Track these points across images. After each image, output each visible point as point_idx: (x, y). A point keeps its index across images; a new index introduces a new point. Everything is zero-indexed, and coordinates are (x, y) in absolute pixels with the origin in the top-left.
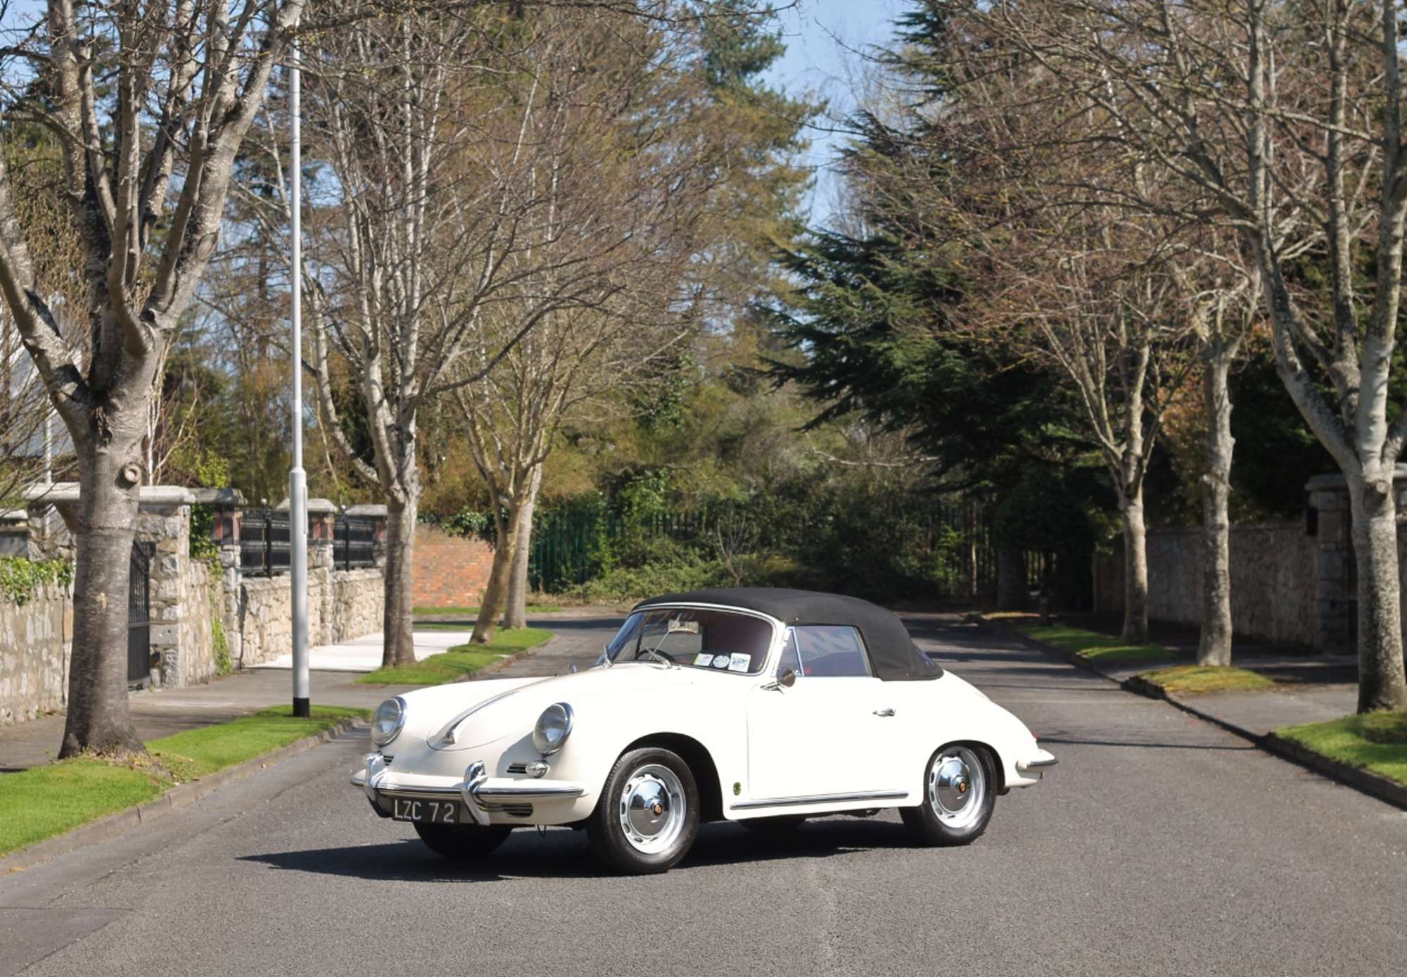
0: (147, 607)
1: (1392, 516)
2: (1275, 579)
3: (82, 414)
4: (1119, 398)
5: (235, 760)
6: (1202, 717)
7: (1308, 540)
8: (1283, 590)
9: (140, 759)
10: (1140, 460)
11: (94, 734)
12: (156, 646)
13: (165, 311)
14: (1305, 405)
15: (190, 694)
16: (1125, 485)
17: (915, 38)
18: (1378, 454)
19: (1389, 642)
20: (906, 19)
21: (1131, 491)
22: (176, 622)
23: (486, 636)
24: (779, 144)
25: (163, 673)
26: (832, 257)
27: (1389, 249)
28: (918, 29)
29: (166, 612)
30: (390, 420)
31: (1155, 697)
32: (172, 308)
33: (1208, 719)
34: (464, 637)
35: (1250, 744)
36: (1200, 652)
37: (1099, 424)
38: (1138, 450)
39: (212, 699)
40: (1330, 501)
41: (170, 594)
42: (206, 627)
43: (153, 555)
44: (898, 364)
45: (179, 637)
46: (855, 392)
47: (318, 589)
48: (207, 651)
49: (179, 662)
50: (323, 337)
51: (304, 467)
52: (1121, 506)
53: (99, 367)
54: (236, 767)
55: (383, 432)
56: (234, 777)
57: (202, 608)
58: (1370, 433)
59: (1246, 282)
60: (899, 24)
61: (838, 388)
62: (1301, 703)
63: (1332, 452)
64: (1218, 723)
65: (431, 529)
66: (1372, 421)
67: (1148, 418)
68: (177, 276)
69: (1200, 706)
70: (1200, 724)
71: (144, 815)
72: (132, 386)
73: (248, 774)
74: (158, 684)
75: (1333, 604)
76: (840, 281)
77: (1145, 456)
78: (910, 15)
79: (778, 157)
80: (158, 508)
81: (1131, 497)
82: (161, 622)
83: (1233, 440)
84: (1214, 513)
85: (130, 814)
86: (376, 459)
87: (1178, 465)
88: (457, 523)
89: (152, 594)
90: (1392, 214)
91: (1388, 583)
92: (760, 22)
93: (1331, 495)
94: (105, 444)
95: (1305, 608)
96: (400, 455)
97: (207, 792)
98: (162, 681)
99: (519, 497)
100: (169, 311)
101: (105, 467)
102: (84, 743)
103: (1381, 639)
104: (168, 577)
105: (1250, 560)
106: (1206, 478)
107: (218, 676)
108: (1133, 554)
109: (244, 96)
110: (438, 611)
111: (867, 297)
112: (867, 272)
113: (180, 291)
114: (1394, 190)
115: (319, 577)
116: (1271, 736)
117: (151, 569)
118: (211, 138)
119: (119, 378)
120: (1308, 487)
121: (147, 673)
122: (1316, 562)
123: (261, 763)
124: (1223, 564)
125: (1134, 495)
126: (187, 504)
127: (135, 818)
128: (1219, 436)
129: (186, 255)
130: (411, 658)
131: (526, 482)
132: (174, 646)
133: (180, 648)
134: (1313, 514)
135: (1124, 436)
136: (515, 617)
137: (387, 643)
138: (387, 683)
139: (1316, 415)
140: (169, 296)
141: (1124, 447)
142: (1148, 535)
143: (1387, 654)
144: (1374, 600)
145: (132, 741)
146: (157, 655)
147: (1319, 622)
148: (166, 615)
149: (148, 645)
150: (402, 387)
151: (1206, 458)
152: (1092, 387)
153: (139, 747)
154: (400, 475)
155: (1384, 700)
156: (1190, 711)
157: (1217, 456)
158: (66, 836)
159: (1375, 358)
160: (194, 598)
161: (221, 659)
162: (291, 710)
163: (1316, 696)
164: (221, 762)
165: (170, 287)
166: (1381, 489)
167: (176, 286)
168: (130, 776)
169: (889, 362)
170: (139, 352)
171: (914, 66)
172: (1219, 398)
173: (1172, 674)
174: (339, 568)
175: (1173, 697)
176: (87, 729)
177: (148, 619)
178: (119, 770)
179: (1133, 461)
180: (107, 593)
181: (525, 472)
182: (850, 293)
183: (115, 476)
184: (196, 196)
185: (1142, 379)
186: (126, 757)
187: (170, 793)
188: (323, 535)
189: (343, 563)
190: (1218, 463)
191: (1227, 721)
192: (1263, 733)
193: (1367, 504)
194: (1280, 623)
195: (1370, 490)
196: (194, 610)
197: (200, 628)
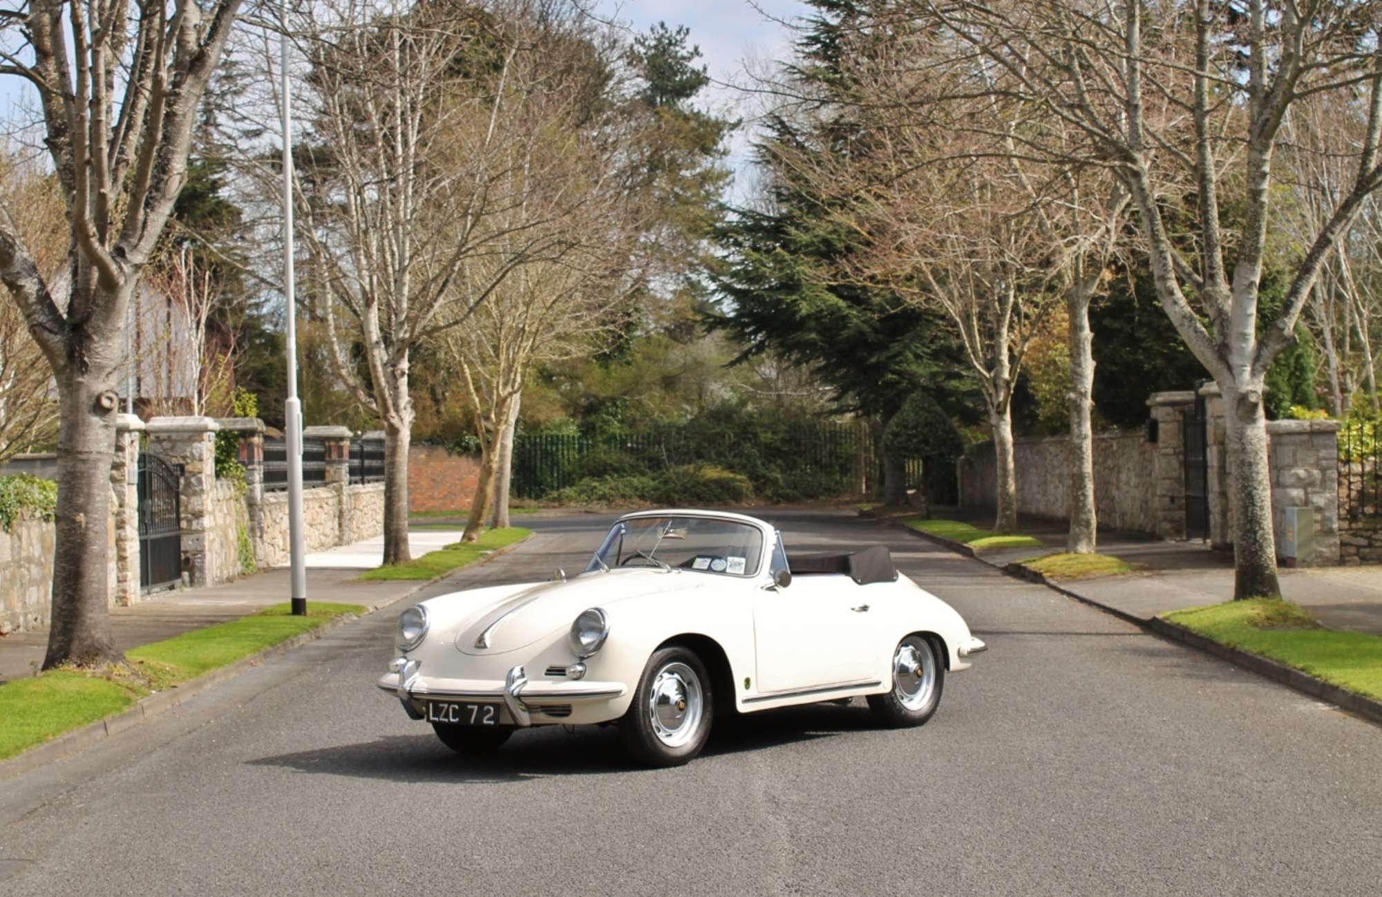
0: (178, 519)
1: (1262, 423)
2: (1118, 479)
3: (61, 346)
4: (991, 334)
5: (219, 663)
6: (1082, 600)
7: (1148, 446)
8: (1125, 488)
9: (120, 669)
10: (1008, 383)
11: (75, 646)
12: (186, 552)
13: (136, 247)
14: (1182, 325)
15: (217, 592)
16: (996, 403)
17: (813, 55)
18: (1249, 369)
19: (1263, 536)
20: (805, 41)
21: (1001, 409)
22: (203, 531)
23: (474, 535)
24: (706, 151)
25: (192, 577)
26: (749, 230)
27: (1258, 184)
28: (815, 48)
29: (194, 523)
30: (386, 359)
31: (1036, 583)
32: (142, 243)
33: (1090, 603)
34: (455, 537)
35: (1137, 629)
36: (1070, 543)
38: (1006, 375)
39: (231, 598)
40: (1168, 414)
41: (198, 508)
42: (232, 535)
43: (182, 475)
44: (804, 312)
45: (206, 544)
46: (769, 336)
47: (336, 500)
48: (233, 555)
49: (206, 567)
52: (993, 421)
53: (76, 302)
54: (220, 670)
55: (380, 369)
56: (217, 680)
57: (228, 519)
58: (1242, 349)
59: (1103, 228)
60: (799, 45)
61: (755, 332)
62: (1168, 588)
63: (1207, 365)
65: (436, 450)
66: (1244, 338)
68: (146, 214)
69: (1078, 590)
70: (1084, 608)
71: (112, 728)
72: (107, 319)
73: (232, 675)
74: (189, 584)
75: (1172, 499)
76: (755, 249)
77: (1012, 380)
78: (808, 38)
79: (706, 163)
80: (186, 435)
81: (1001, 413)
82: (190, 532)
83: (1094, 364)
84: (1079, 424)
85: (95, 728)
86: (375, 392)
87: (1033, 388)
88: (458, 444)
89: (182, 509)
90: (1261, 152)
91: (1260, 483)
92: (689, 59)
93: (1169, 409)
94: (83, 373)
95: (1146, 502)
96: (396, 388)
97: (185, 698)
98: (192, 582)
99: (499, 422)
100: (139, 247)
101: (83, 395)
102: (66, 656)
103: (1255, 533)
104: (195, 493)
107: (243, 575)
108: (1004, 460)
109: (207, 44)
110: (442, 514)
111: (779, 261)
112: (776, 241)
113: (150, 227)
114: (1262, 131)
115: (336, 490)
116: (1154, 619)
117: (181, 487)
118: (176, 84)
119: (93, 311)
120: (1148, 403)
121: (179, 575)
122: (1157, 466)
124: (1088, 467)
125: (1004, 411)
126: (212, 431)
127: (102, 732)
128: (1083, 360)
129: (154, 194)
130: (407, 559)
131: (505, 410)
132: (202, 552)
133: (208, 554)
134: (1154, 425)
135: (992, 364)
136: (500, 519)
137: (387, 545)
138: (385, 579)
139: (1192, 334)
140: (139, 232)
141: (994, 373)
142: (1014, 445)
143: (1261, 546)
144: (1249, 499)
145: (112, 652)
146: (187, 560)
147: (1160, 514)
148: (195, 525)
149: (180, 552)
150: (397, 332)
151: (1073, 378)
153: (118, 657)
154: (396, 403)
155: (1260, 588)
156: (1070, 594)
157: (1081, 377)
158: (14, 759)
159: (1246, 282)
160: (221, 510)
161: (246, 562)
162: (290, 609)
164: (204, 667)
165: (140, 225)
166: (1253, 399)
167: (145, 223)
168: (105, 687)
169: (796, 312)
170: (112, 287)
171: (810, 78)
172: (1081, 328)
173: (1047, 561)
174: (356, 482)
175: (1053, 582)
176: (69, 641)
177: (180, 529)
178: (97, 681)
179: (1001, 383)
180: (86, 513)
181: (504, 400)
182: (764, 258)
183: (92, 403)
184: (160, 136)
185: (1008, 317)
186: (105, 668)
187: (145, 702)
188: (341, 455)
189: (358, 478)
190: (1082, 383)
191: (1108, 604)
192: (1147, 617)
193: (1241, 411)
194: (1123, 514)
195: (1242, 399)
196: (220, 521)
197: (226, 536)
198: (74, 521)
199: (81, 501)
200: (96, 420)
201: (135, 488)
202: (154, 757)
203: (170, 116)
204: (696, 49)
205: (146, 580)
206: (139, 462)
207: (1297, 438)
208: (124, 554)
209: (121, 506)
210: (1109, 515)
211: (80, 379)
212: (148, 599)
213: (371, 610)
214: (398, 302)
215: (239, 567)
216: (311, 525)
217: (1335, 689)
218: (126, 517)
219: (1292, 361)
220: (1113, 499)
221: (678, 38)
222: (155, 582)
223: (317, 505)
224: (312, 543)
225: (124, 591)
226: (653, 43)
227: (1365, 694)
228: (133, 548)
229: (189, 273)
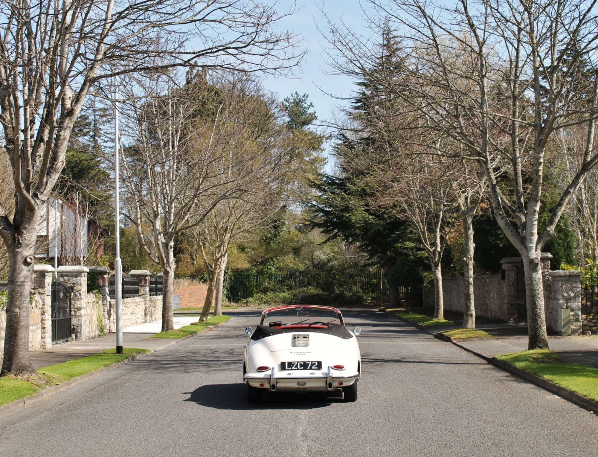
0: (70, 311)
1: (540, 272)
2: (489, 295)
3: (9, 235)
4: (432, 231)
5: (80, 374)
6: (466, 349)
7: (502, 281)
8: (492, 300)
9: (33, 376)
10: (439, 253)
11: (14, 366)
12: (73, 325)
13: (42, 193)
14: (505, 229)
15: (87, 344)
16: (434, 262)
17: (358, 108)
18: (534, 248)
19: (540, 321)
20: (355, 101)
21: (437, 264)
22: (81, 316)
23: (204, 319)
24: (314, 149)
25: (76, 336)
26: (330, 184)
27: (538, 167)
28: (359, 104)
30: (164, 241)
31: (447, 341)
32: (45, 191)
33: (468, 351)
34: (196, 319)
35: (487, 362)
36: (464, 324)
37: (425, 240)
38: (439, 249)
39: (93, 345)
40: (509, 267)
41: (79, 306)
42: (95, 318)
43: (72, 291)
44: (353, 221)
45: (83, 322)
46: (339, 231)
47: (144, 303)
48: (95, 327)
49: (82, 331)
50: (139, 210)
51: (120, 257)
52: (433, 270)
53: (17, 216)
54: (79, 377)
55: (161, 245)
56: (78, 381)
57: (93, 311)
58: (532, 239)
59: (479, 186)
60: (353, 103)
61: (333, 229)
62: (503, 344)
63: (516, 247)
64: (472, 352)
65: (192, 280)
66: (532, 235)
67: (442, 238)
68: (47, 179)
69: (465, 345)
70: (465, 352)
71: (27, 402)
72: (30, 224)
73: (85, 379)
74: (75, 339)
75: (512, 305)
76: (333, 193)
77: (441, 252)
78: (357, 100)
79: (314, 154)
80: (74, 274)
81: (436, 266)
82: (76, 316)
83: (474, 245)
84: (468, 272)
85: (19, 402)
87: (453, 255)
88: (202, 278)
89: (72, 306)
90: (539, 154)
91: (539, 298)
92: (308, 108)
93: (510, 265)
94: (19, 248)
95: (501, 306)
96: (167, 254)
97: (62, 389)
98: (76, 338)
99: (216, 268)
100: (44, 193)
101: (19, 257)
102: (10, 370)
103: (537, 320)
104: (78, 299)
105: (479, 289)
106: (465, 259)
107: (99, 336)
108: (438, 287)
109: (75, 106)
110: (195, 309)
111: (343, 198)
112: (342, 189)
113: (48, 185)
114: (539, 144)
115: (144, 298)
116: (494, 358)
117: (72, 296)
118: (61, 123)
119: (24, 221)
120: (501, 262)
121: (70, 336)
122: (505, 290)
123: (92, 375)
124: (472, 290)
125: (438, 266)
126: (85, 272)
127: (22, 404)
128: (469, 243)
129: (51, 170)
130: (172, 329)
131: (219, 263)
132: (81, 325)
133: (83, 326)
134: (503, 272)
135: (434, 244)
136: (218, 312)
137: (163, 323)
138: (162, 338)
139: (510, 233)
140: (44, 186)
141: (434, 248)
142: (442, 280)
143: (540, 326)
144: (534, 305)
145: (30, 369)
146: (74, 329)
147: (506, 311)
148: (77, 313)
149: (71, 325)
150: (169, 229)
151: (464, 251)
152: (422, 227)
153: (33, 371)
154: (168, 260)
155: (539, 344)
156: (461, 347)
157: (468, 250)
159: (533, 210)
160: (90, 307)
161: (101, 330)
162: (116, 352)
163: (509, 340)
164: (72, 376)
165: (44, 183)
166: (537, 262)
167: (47, 183)
168: (26, 384)
169: (350, 221)
170: (32, 210)
171: (358, 118)
172: (469, 228)
173: (453, 332)
174: (153, 295)
175: (454, 341)
176: (11, 364)
177: (71, 315)
178: (22, 382)
179: (437, 253)
180: (20, 308)
181: (218, 259)
182: (336, 196)
183: (23, 260)
184: (53, 145)
185: (440, 224)
186: (26, 376)
187: (43, 391)
188: (146, 283)
189: (154, 293)
190: (469, 253)
191: (476, 351)
192: (491, 357)
193: (531, 267)
194: (491, 311)
195: (532, 261)
196: (89, 311)
197: (92, 318)
198: (14, 312)
199: (18, 303)
200: (25, 268)
201: (50, 297)
202: (43, 415)
203: (58, 136)
204: (311, 104)
205: (55, 338)
206: (52, 286)
207: (563, 278)
208: (45, 326)
209: (43, 305)
210: (486, 312)
211: (18, 250)
212: (56, 346)
213: (152, 351)
214: (170, 216)
215: (97, 332)
216: (132, 314)
217: (563, 389)
218: (45, 310)
219: (566, 244)
220: (487, 304)
221: (303, 99)
222: (59, 339)
223: (134, 305)
224: (132, 322)
225: (44, 342)
226: (292, 101)
227: (574, 392)
228: (49, 324)
229: (80, 203)
